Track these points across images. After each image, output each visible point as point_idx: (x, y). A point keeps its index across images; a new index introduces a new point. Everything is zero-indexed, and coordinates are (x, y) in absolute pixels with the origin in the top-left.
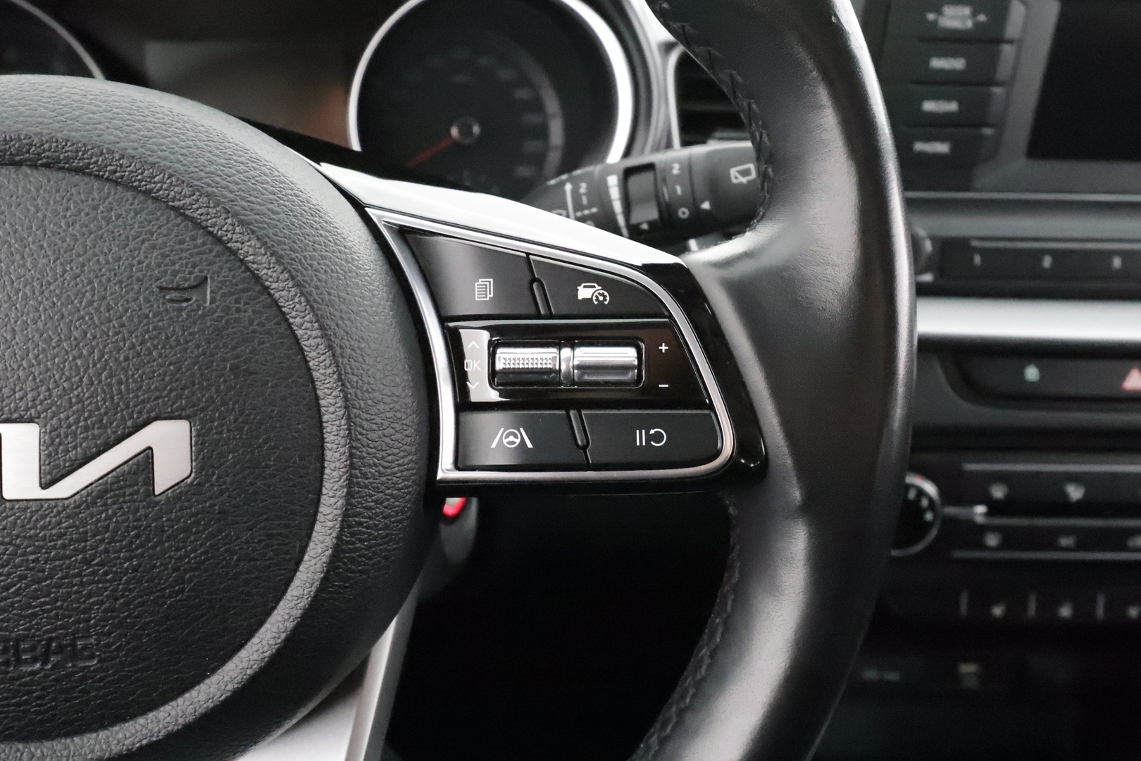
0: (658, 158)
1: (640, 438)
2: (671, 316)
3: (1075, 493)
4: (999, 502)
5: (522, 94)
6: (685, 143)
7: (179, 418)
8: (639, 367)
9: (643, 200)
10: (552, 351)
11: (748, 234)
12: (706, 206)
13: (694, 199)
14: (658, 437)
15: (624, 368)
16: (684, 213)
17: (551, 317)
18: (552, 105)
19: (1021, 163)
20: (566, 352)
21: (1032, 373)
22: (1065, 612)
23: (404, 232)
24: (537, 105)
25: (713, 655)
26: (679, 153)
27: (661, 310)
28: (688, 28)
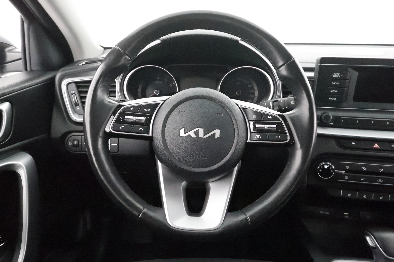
0: (278, 99)
1: (276, 137)
2: (281, 121)
3: (364, 169)
4: (347, 169)
5: (250, 86)
6: (283, 97)
7: (219, 129)
8: (276, 128)
9: (276, 106)
10: (264, 125)
11: (293, 111)
12: (287, 107)
13: (285, 106)
14: (279, 137)
15: (274, 128)
16: (283, 108)
17: (264, 120)
18: (256, 88)
19: (352, 102)
20: (266, 125)
21: (353, 143)
22: (365, 197)
23: (243, 109)
24: (253, 88)
25: (286, 170)
26: (282, 99)
27: (280, 120)
28: (285, 82)
